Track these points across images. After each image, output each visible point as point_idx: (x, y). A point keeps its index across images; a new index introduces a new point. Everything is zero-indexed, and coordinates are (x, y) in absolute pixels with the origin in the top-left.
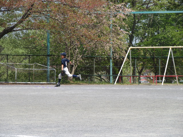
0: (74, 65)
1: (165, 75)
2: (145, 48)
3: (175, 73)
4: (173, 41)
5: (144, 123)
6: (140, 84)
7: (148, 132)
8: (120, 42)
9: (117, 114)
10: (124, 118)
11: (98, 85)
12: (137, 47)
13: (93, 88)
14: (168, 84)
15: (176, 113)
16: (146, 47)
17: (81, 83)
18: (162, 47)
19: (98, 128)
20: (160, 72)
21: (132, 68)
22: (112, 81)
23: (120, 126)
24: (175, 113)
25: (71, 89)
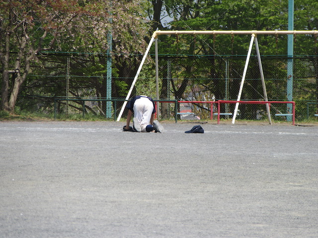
0: (18, 74)
1: (239, 100)
2: (192, 35)
3: (263, 95)
4: (261, 16)
5: (197, 213)
6: (179, 122)
7: (210, 234)
8: (132, 18)
9: (131, 192)
10: (147, 201)
11: (78, 123)
12: (173, 32)
13: (67, 129)
14: (246, 122)
15: (274, 190)
16: (195, 32)
17: (36, 117)
18: (233, 32)
19: (85, 224)
20: (227, 92)
21: (159, 81)
22: (110, 112)
23: (140, 219)
24: (272, 190)
25: (12, 131)
